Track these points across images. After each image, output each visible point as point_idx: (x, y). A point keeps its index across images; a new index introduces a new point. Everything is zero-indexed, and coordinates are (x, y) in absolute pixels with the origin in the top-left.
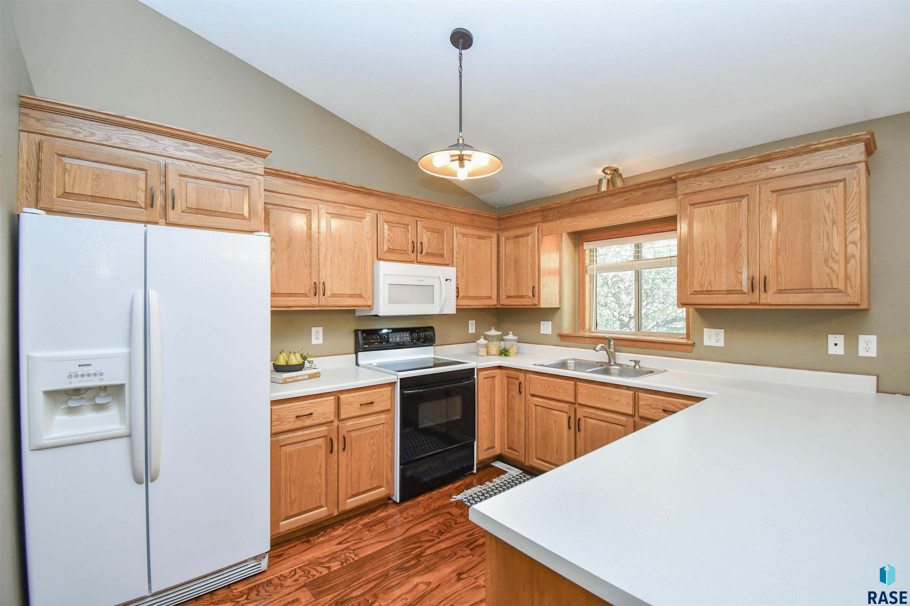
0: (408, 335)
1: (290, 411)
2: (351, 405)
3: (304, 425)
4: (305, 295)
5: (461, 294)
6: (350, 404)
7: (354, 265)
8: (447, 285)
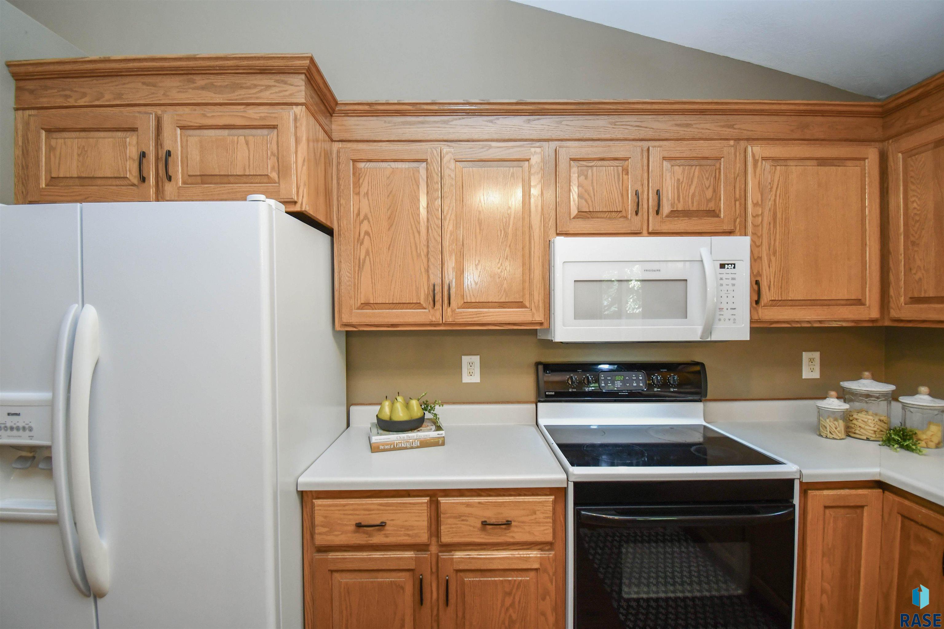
0: (641, 378)
1: (345, 512)
2: (463, 520)
3: (371, 542)
4: (418, 305)
5: (766, 296)
6: (460, 517)
7: (507, 249)
8: (724, 276)
